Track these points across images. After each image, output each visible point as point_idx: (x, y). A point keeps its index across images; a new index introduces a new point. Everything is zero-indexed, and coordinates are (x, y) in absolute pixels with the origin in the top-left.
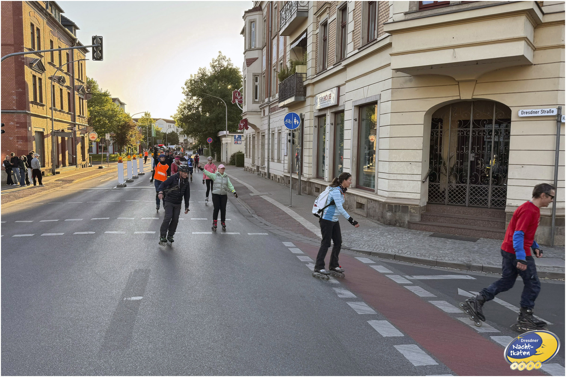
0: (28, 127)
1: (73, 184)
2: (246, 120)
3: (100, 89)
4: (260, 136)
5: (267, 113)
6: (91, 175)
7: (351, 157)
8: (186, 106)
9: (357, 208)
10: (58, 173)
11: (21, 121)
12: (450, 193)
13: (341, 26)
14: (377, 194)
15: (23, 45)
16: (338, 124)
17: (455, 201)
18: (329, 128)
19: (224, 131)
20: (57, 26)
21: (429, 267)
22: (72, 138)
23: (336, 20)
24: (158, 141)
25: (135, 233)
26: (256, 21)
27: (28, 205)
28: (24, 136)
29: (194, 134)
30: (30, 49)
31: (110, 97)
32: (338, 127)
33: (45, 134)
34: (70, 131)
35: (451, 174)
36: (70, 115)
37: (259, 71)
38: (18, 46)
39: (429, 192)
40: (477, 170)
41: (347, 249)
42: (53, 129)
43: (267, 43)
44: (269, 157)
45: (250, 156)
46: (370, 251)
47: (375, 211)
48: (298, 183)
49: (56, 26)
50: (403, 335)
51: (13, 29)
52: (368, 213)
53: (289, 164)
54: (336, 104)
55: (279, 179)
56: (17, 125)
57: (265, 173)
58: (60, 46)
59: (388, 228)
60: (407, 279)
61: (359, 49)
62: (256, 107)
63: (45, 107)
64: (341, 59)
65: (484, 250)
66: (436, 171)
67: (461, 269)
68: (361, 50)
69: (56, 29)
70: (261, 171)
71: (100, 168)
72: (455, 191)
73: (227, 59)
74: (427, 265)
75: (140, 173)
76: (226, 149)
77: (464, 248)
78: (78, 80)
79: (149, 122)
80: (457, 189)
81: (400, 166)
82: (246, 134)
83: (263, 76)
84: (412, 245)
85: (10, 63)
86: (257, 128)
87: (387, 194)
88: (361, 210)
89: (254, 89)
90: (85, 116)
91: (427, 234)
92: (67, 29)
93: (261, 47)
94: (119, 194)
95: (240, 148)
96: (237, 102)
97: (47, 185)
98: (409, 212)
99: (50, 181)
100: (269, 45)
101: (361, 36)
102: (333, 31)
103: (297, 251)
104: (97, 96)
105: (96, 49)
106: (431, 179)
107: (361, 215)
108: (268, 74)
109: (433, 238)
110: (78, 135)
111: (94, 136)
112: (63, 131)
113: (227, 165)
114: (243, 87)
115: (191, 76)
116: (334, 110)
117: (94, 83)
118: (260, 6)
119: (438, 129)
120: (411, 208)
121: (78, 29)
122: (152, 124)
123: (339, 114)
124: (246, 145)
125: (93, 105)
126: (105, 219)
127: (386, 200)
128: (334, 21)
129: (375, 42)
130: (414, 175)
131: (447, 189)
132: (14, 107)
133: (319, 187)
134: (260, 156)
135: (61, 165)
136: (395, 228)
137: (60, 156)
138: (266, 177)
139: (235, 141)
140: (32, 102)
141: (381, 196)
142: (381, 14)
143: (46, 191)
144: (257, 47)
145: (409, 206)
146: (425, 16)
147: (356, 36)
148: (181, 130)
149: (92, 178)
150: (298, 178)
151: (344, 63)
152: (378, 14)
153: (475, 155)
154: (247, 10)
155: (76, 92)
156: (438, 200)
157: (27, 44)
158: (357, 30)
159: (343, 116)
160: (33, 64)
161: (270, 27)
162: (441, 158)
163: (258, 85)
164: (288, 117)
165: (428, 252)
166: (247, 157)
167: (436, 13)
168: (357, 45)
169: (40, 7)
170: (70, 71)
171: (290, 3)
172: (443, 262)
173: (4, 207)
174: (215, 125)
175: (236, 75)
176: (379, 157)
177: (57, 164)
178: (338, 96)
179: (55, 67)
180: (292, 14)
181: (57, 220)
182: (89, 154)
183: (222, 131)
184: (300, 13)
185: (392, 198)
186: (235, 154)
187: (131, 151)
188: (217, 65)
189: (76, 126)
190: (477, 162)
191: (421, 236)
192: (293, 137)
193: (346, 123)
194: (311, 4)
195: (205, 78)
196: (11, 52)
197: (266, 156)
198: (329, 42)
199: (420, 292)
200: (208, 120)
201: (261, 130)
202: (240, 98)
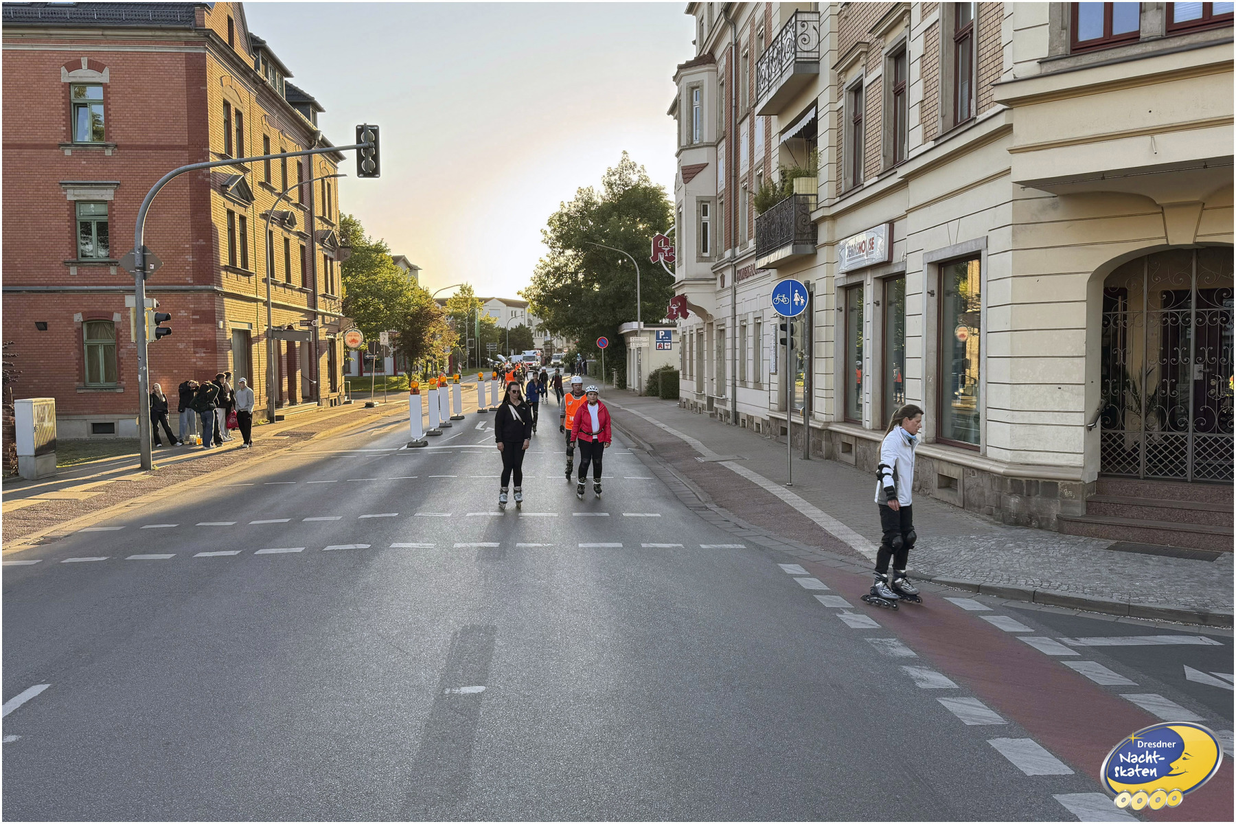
0: (216, 320)
1: (313, 442)
2: (683, 299)
3: (367, 239)
4: (715, 332)
5: (728, 282)
6: (351, 421)
7: (922, 374)
8: (552, 271)
9: (940, 487)
10: (281, 418)
11: (203, 309)
12: (1150, 452)
13: (893, 91)
14: (985, 456)
15: (208, 147)
16: (891, 304)
17: (1161, 471)
18: (870, 312)
19: (634, 322)
20: (278, 105)
21: (1112, 618)
22: (310, 344)
23: (882, 78)
24: (489, 347)
25: (455, 546)
26: (702, 86)
27: (222, 488)
28: (210, 341)
29: (567, 329)
30: (221, 156)
31: (388, 254)
32: (892, 311)
33: (252, 336)
34: (306, 328)
35: (1149, 409)
36: (305, 295)
37: (710, 192)
38: (196, 149)
39: (1103, 450)
40: (1211, 402)
41: (927, 580)
42: (269, 325)
43: (728, 130)
44: (735, 376)
45: (691, 375)
46: (978, 583)
47: (982, 494)
48: (802, 435)
49: (277, 107)
50: (1072, 772)
51: (186, 113)
52: (966, 498)
53: (780, 391)
54: (886, 259)
55: (758, 425)
56: (195, 317)
57: (727, 412)
58: (285, 149)
59: (1013, 531)
60: (1067, 645)
61: (935, 140)
62: (705, 269)
63: (252, 278)
64: (894, 163)
66: (1118, 405)
67: (1186, 623)
68: (941, 141)
69: (275, 112)
70: (717, 409)
71: (369, 405)
72: (1161, 448)
73: (638, 168)
74: (1108, 614)
75: (456, 415)
76: (638, 362)
77: (1190, 576)
78: (321, 218)
79: (469, 306)
80: (1166, 443)
81: (1037, 394)
82: (683, 328)
83: (719, 202)
84: (1071, 569)
85: (181, 185)
86: (707, 315)
87: (1009, 455)
88: (951, 492)
89: (699, 231)
90: (335, 295)
91: (1102, 545)
93: (713, 140)
94: (413, 463)
95: (670, 357)
96: (662, 259)
97: (258, 444)
98: (1060, 496)
99: (264, 436)
100: (731, 137)
101: (939, 112)
102: (875, 103)
103: (814, 584)
104: (360, 252)
105: (365, 152)
106: (1107, 422)
107: (950, 504)
108: (731, 198)
109: (1116, 553)
110: (323, 336)
111: (355, 337)
112: (290, 327)
113: (641, 396)
114: (675, 227)
115: (563, 205)
116: (881, 273)
117: (354, 224)
118: (711, 53)
119: (1117, 310)
120: (1063, 487)
121: (321, 110)
122: (477, 310)
123: (893, 282)
124: (683, 352)
125: (353, 271)
126: (389, 517)
127: (1007, 470)
128: (878, 81)
129: (972, 124)
130: (1069, 414)
131: (1143, 443)
132: (187, 279)
133: (851, 441)
134: (715, 376)
135: (286, 401)
136: (1029, 531)
137: (285, 381)
138: (730, 421)
139: (658, 344)
140: (226, 268)
141: (996, 461)
142: (985, 63)
143: (260, 458)
144: (706, 140)
145: (1060, 482)
146: (1085, 64)
147: (929, 111)
148: (538, 321)
150: (803, 423)
151: (903, 171)
152: (978, 64)
153: (1204, 368)
154: (683, 62)
155: (318, 246)
156: (1124, 468)
157: (217, 143)
158: (929, 100)
159: (902, 288)
160: (227, 186)
161: (734, 97)
162: (1126, 376)
163: (709, 222)
164: (779, 290)
165: (1108, 583)
166: (684, 378)
167: (1109, 58)
168: (932, 132)
169: (242, 66)
170: (305, 200)
171: (780, 45)
172: (1144, 607)
173: (170, 494)
174: (614, 309)
175: (658, 202)
176: (989, 374)
177: (278, 400)
178: (891, 242)
179: (274, 193)
180: (783, 69)
181: (287, 520)
182: (343, 377)
183: (630, 321)
184: (803, 65)
185: (1021, 464)
186: (657, 372)
187: (432, 369)
188: (618, 182)
189: (319, 316)
190: (1209, 382)
191: (1089, 550)
192: (792, 333)
193: (908, 300)
194: (825, 46)
195: (592, 209)
196: (183, 163)
197: (729, 375)
198: (866, 126)
199: (1099, 675)
200: (600, 299)
201: (715, 318)
202: (668, 251)
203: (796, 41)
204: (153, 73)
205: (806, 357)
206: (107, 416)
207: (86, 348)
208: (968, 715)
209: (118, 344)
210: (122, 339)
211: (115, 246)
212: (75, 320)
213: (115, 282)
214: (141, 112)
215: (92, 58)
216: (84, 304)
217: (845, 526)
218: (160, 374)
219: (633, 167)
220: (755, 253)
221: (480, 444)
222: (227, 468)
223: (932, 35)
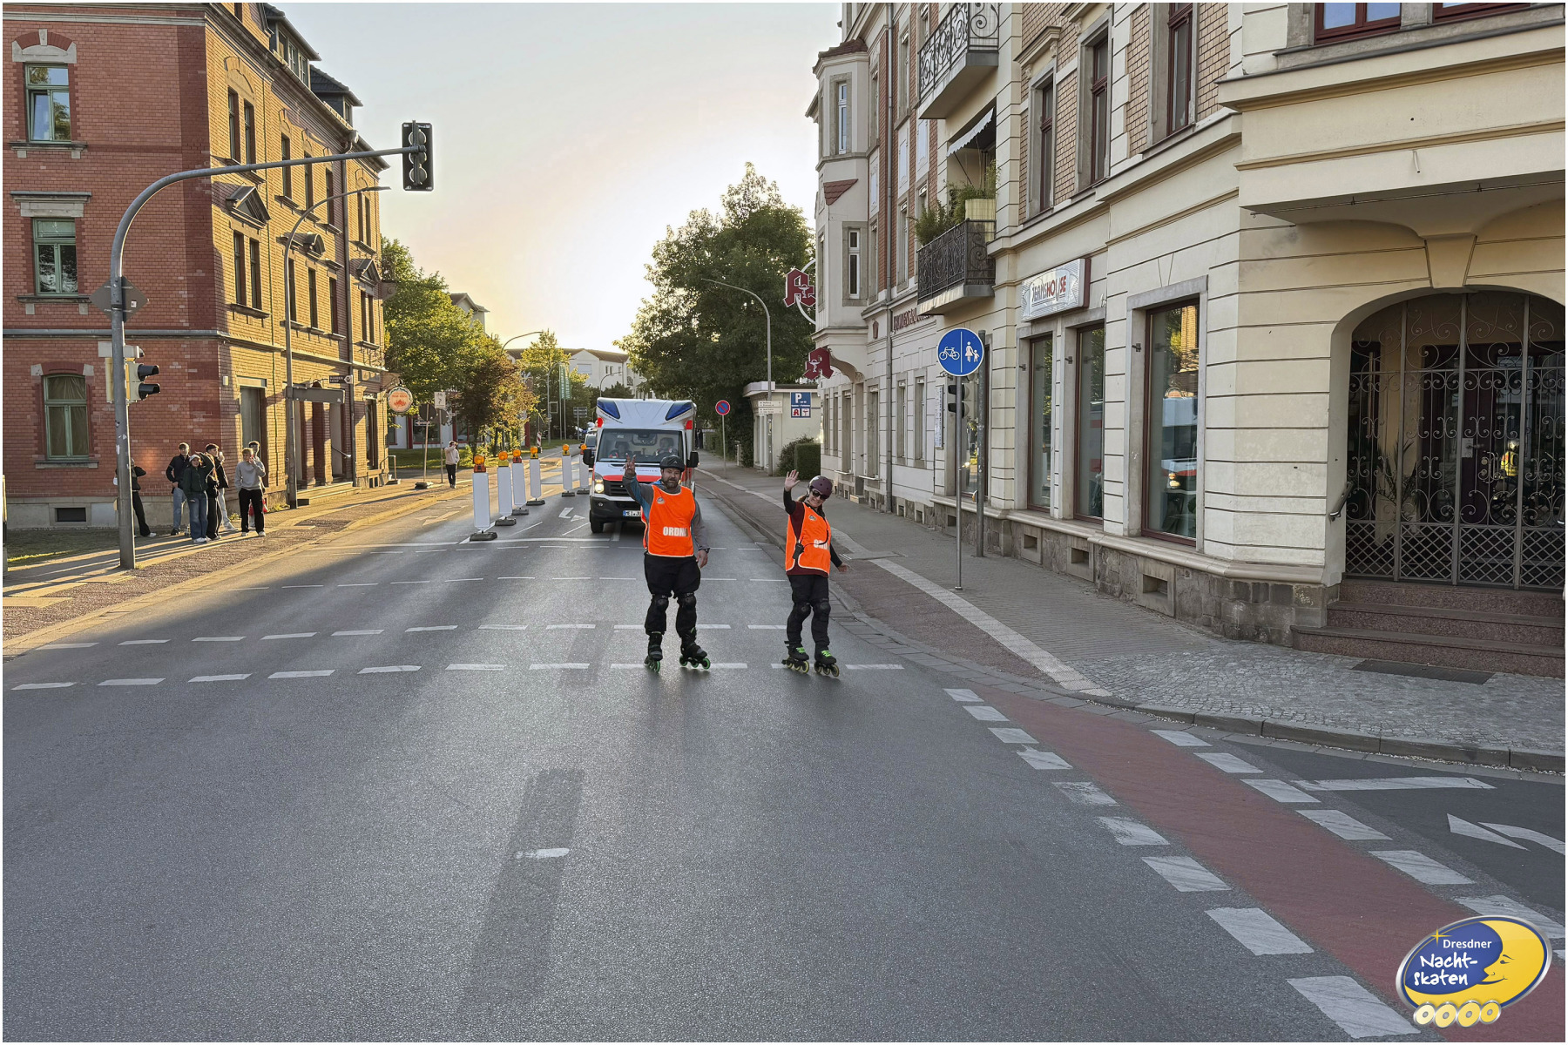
0: (220, 375)
1: (346, 533)
2: (825, 352)
3: (418, 271)
4: (865, 395)
5: (883, 331)
6: (394, 506)
7: (1125, 450)
8: (657, 314)
9: (1145, 592)
10: (304, 502)
11: (203, 360)
12: (1406, 547)
13: (1092, 90)
14: (1201, 553)
15: (209, 150)
16: (1086, 361)
17: (1419, 571)
18: (1061, 373)
19: (763, 382)
20: (301, 96)
21: (1359, 756)
22: (342, 406)
23: (1077, 74)
24: (577, 412)
25: (531, 668)
26: (851, 80)
27: (226, 593)
28: (211, 402)
30: (226, 161)
31: (445, 291)
32: (1088, 370)
33: (267, 396)
34: (338, 386)
35: (1405, 494)
36: (337, 343)
37: (858, 216)
38: (193, 152)
39: (1349, 545)
40: (1482, 486)
41: (1128, 708)
42: (289, 381)
43: (883, 137)
44: (891, 452)
45: (836, 450)
46: (1192, 712)
47: (1198, 600)
48: (975, 525)
49: (299, 98)
50: (1310, 950)
51: (179, 104)
52: (1178, 605)
53: (948, 470)
54: (1081, 304)
55: (919, 513)
56: (191, 371)
57: (881, 497)
58: (310, 153)
59: (1236, 647)
60: (1303, 790)
61: (1143, 153)
62: (854, 314)
63: (267, 321)
64: (1092, 183)
65: (1509, 706)
66: (1368, 488)
67: (1450, 761)
68: (1151, 154)
69: (296, 105)
70: (867, 493)
71: (420, 486)
72: (1420, 543)
73: (768, 184)
74: (1354, 750)
75: (534, 499)
76: (768, 432)
77: (1454, 703)
78: (357, 244)
79: (551, 360)
80: (1426, 537)
81: (1268, 475)
82: (825, 390)
83: (871, 229)
84: (1309, 695)
85: (173, 199)
86: (856, 373)
87: (1232, 551)
88: (1159, 598)
89: (845, 266)
90: (376, 343)
91: (1347, 664)
92: (326, 105)
93: (864, 149)
94: (477, 560)
95: (808, 428)
96: (798, 300)
97: (273, 535)
98: (1295, 603)
99: (283, 526)
100: (887, 146)
101: (1148, 117)
102: (1068, 104)
103: (988, 713)
104: (409, 288)
105: (414, 158)
106: (1353, 510)
107: (1158, 612)
108: (886, 224)
109: (1363, 673)
110: (360, 395)
111: (401, 398)
112: (316, 385)
113: (771, 475)
114: (816, 260)
115: (671, 232)
116: (1075, 321)
117: (401, 252)
118: (862, 38)
119: (1368, 371)
120: (1299, 591)
121: (356, 103)
122: (562, 365)
123: (1089, 333)
124: (826, 420)
125: (399, 312)
126: (445, 630)
127: (1229, 570)
128: (1072, 77)
129: (1190, 132)
130: (1307, 499)
131: (1398, 536)
132: (181, 321)
133: (1036, 534)
134: (865, 451)
135: (311, 480)
136: (1257, 646)
137: (310, 453)
138: (884, 508)
139: (794, 410)
140: (232, 308)
141: (1216, 559)
142: (1207, 55)
143: (273, 554)
144: (854, 150)
145: (1294, 586)
146: (1332, 59)
147: (1136, 116)
148: (640, 379)
149: (398, 516)
150: (976, 510)
151: (1103, 192)
152: (1198, 56)
153: (1475, 443)
154: (826, 49)
155: (352, 279)
156: (1375, 568)
157: (220, 145)
158: (1137, 101)
159: (1101, 341)
160: (234, 201)
161: (890, 95)
162: (1377, 452)
163: (858, 255)
164: (947, 342)
165: (1355, 712)
166: (827, 454)
167: (1362, 50)
168: (1140, 143)
169: (253, 45)
170: (337, 218)
171: (948, 28)
172: (1398, 742)
173: (159, 599)
174: (737, 366)
175: (793, 229)
176: (1208, 449)
177: (301, 478)
178: (1088, 283)
179: (295, 210)
180: (953, 61)
181: (311, 635)
182: (387, 449)
183: (758, 381)
184: (977, 54)
185: (1247, 563)
186: (792, 446)
187: (503, 440)
188: (743, 202)
189: (354, 370)
190: (1480, 460)
191: (1331, 670)
192: (963, 397)
193: (1109, 356)
194: (1007, 30)
195: (709, 236)
196: (175, 170)
197: (883, 450)
198: (1056, 134)
199: (1343, 827)
200: (719, 352)
201: (866, 377)
202: (807, 292)
203: (969, 24)
204: (135, 52)
205: (980, 427)
206: (76, 499)
207: (47, 409)
208: (1181, 879)
209: (90, 406)
210: (94, 398)
211: (85, 277)
212: (33, 374)
213: (85, 324)
214: (118, 103)
215: (53, 31)
216: (44, 352)
217: (1028, 642)
218: (145, 444)
219: (760, 183)
220: (916, 294)
221: (565, 537)
222: (233, 567)
223: (1141, 19)
